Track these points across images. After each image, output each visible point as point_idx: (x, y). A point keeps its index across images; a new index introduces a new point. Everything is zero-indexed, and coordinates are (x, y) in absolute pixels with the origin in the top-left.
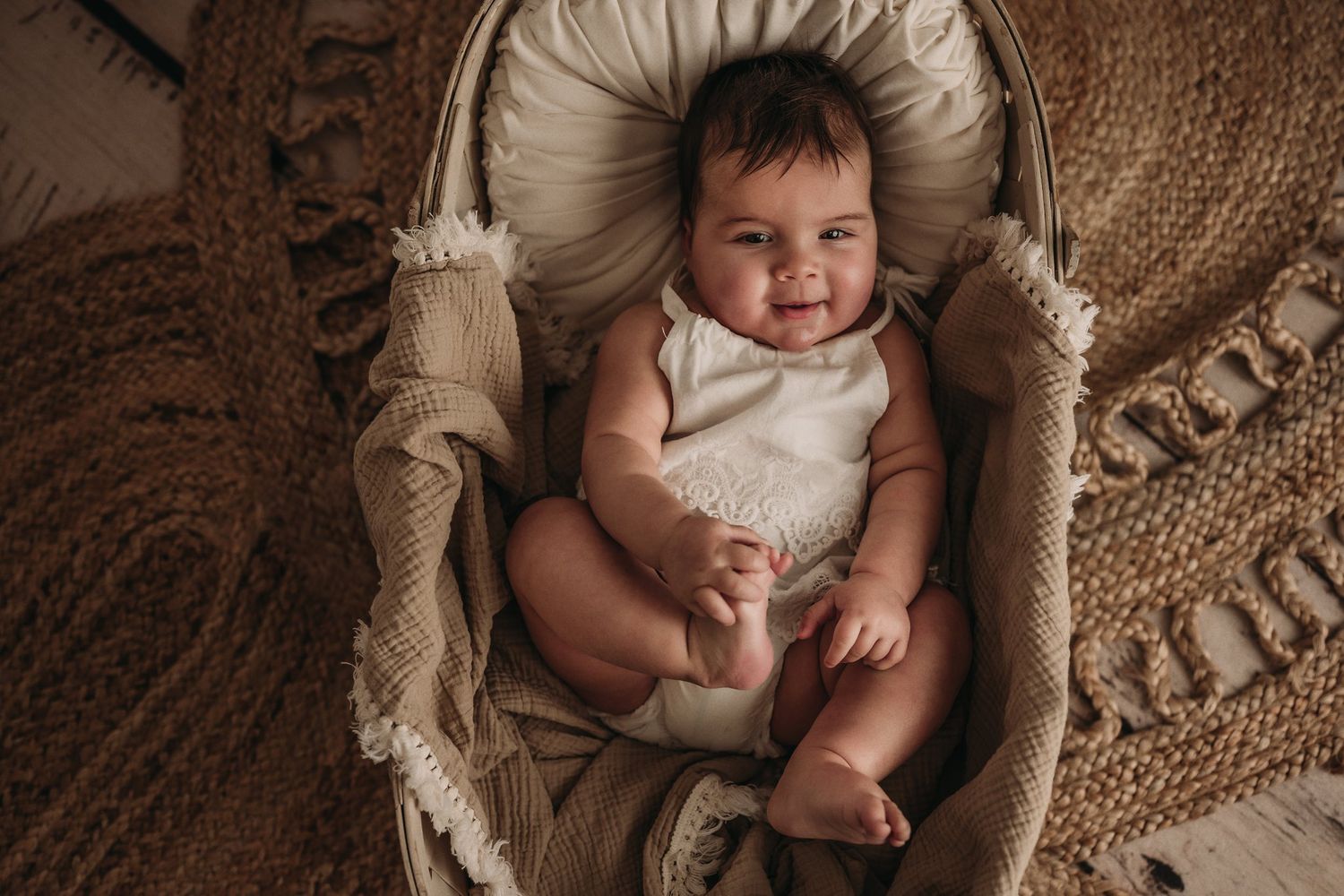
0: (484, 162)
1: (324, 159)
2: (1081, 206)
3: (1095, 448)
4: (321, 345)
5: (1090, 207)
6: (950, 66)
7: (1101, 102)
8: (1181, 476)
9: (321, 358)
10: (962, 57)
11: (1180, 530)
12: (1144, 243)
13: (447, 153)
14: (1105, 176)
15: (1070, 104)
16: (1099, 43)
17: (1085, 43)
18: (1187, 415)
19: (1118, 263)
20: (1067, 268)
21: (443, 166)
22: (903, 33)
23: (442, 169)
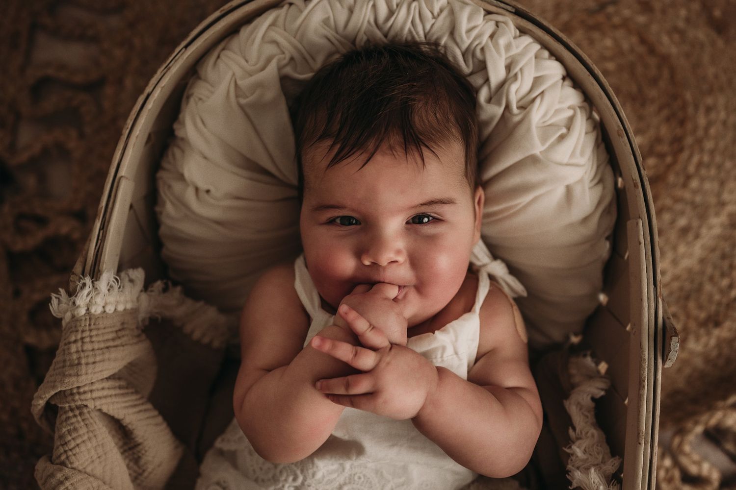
2: (675, 248)
3: (676, 463)
5: (682, 249)
6: (573, 161)
7: (695, 159)
10: (582, 154)
12: (725, 282)
13: (109, 223)
14: (695, 223)
15: (669, 159)
16: (696, 107)
17: (684, 107)
19: (704, 298)
20: (665, 359)
21: (104, 233)
22: (529, 130)
23: (104, 236)
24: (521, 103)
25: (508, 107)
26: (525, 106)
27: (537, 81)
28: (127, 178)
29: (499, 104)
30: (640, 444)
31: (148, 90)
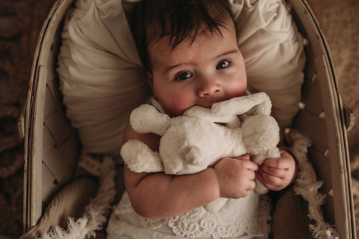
0: (60, 88)
6: (282, 30)
10: (286, 26)
13: (36, 91)
20: (347, 126)
21: (34, 98)
22: (258, 15)
23: (35, 99)
24: (252, 2)
26: (254, 3)
28: (43, 66)
29: (240, 3)
30: (341, 172)
31: (49, 16)
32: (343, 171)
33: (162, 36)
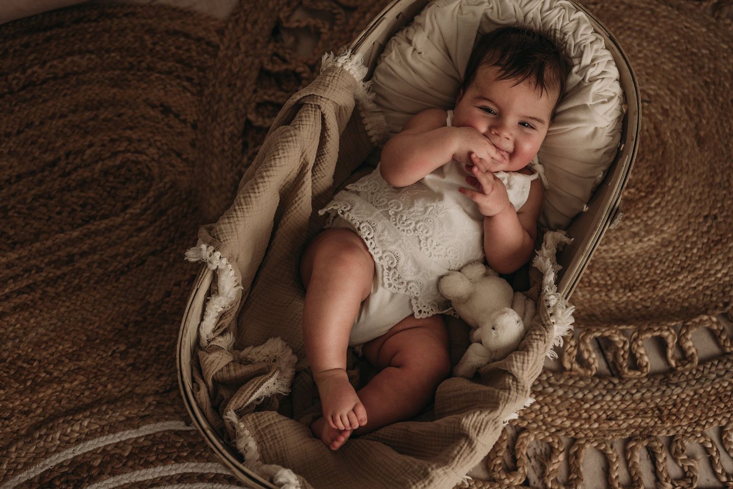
1: (297, 41)
2: (625, 240)
4: (252, 117)
5: (629, 243)
6: (605, 117)
7: (657, 201)
8: (611, 382)
9: (248, 123)
11: (598, 406)
12: (645, 272)
14: (643, 233)
16: (669, 176)
17: (663, 172)
18: (626, 356)
19: (629, 274)
20: (612, 223)
25: (584, 79)
26: (593, 80)
27: (603, 72)
29: (581, 75)
32: (584, 254)
33: (496, 64)
